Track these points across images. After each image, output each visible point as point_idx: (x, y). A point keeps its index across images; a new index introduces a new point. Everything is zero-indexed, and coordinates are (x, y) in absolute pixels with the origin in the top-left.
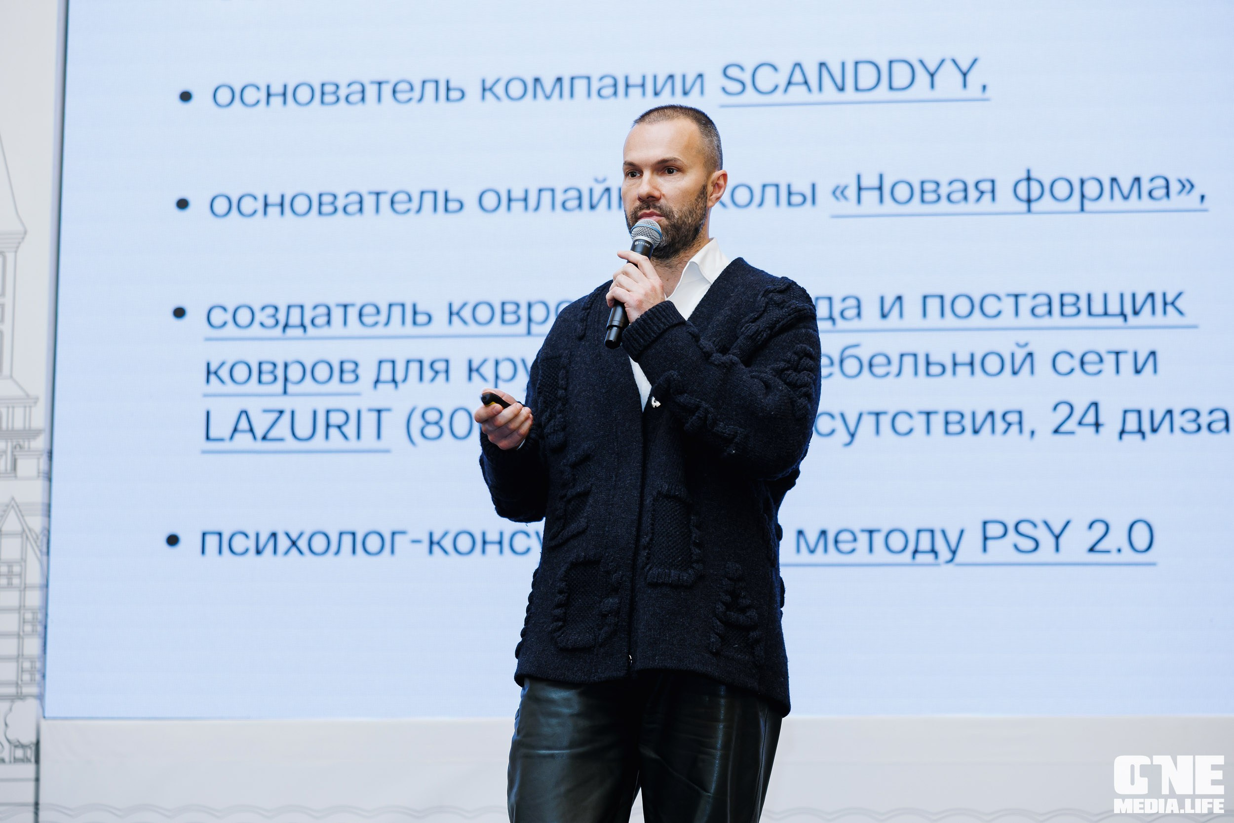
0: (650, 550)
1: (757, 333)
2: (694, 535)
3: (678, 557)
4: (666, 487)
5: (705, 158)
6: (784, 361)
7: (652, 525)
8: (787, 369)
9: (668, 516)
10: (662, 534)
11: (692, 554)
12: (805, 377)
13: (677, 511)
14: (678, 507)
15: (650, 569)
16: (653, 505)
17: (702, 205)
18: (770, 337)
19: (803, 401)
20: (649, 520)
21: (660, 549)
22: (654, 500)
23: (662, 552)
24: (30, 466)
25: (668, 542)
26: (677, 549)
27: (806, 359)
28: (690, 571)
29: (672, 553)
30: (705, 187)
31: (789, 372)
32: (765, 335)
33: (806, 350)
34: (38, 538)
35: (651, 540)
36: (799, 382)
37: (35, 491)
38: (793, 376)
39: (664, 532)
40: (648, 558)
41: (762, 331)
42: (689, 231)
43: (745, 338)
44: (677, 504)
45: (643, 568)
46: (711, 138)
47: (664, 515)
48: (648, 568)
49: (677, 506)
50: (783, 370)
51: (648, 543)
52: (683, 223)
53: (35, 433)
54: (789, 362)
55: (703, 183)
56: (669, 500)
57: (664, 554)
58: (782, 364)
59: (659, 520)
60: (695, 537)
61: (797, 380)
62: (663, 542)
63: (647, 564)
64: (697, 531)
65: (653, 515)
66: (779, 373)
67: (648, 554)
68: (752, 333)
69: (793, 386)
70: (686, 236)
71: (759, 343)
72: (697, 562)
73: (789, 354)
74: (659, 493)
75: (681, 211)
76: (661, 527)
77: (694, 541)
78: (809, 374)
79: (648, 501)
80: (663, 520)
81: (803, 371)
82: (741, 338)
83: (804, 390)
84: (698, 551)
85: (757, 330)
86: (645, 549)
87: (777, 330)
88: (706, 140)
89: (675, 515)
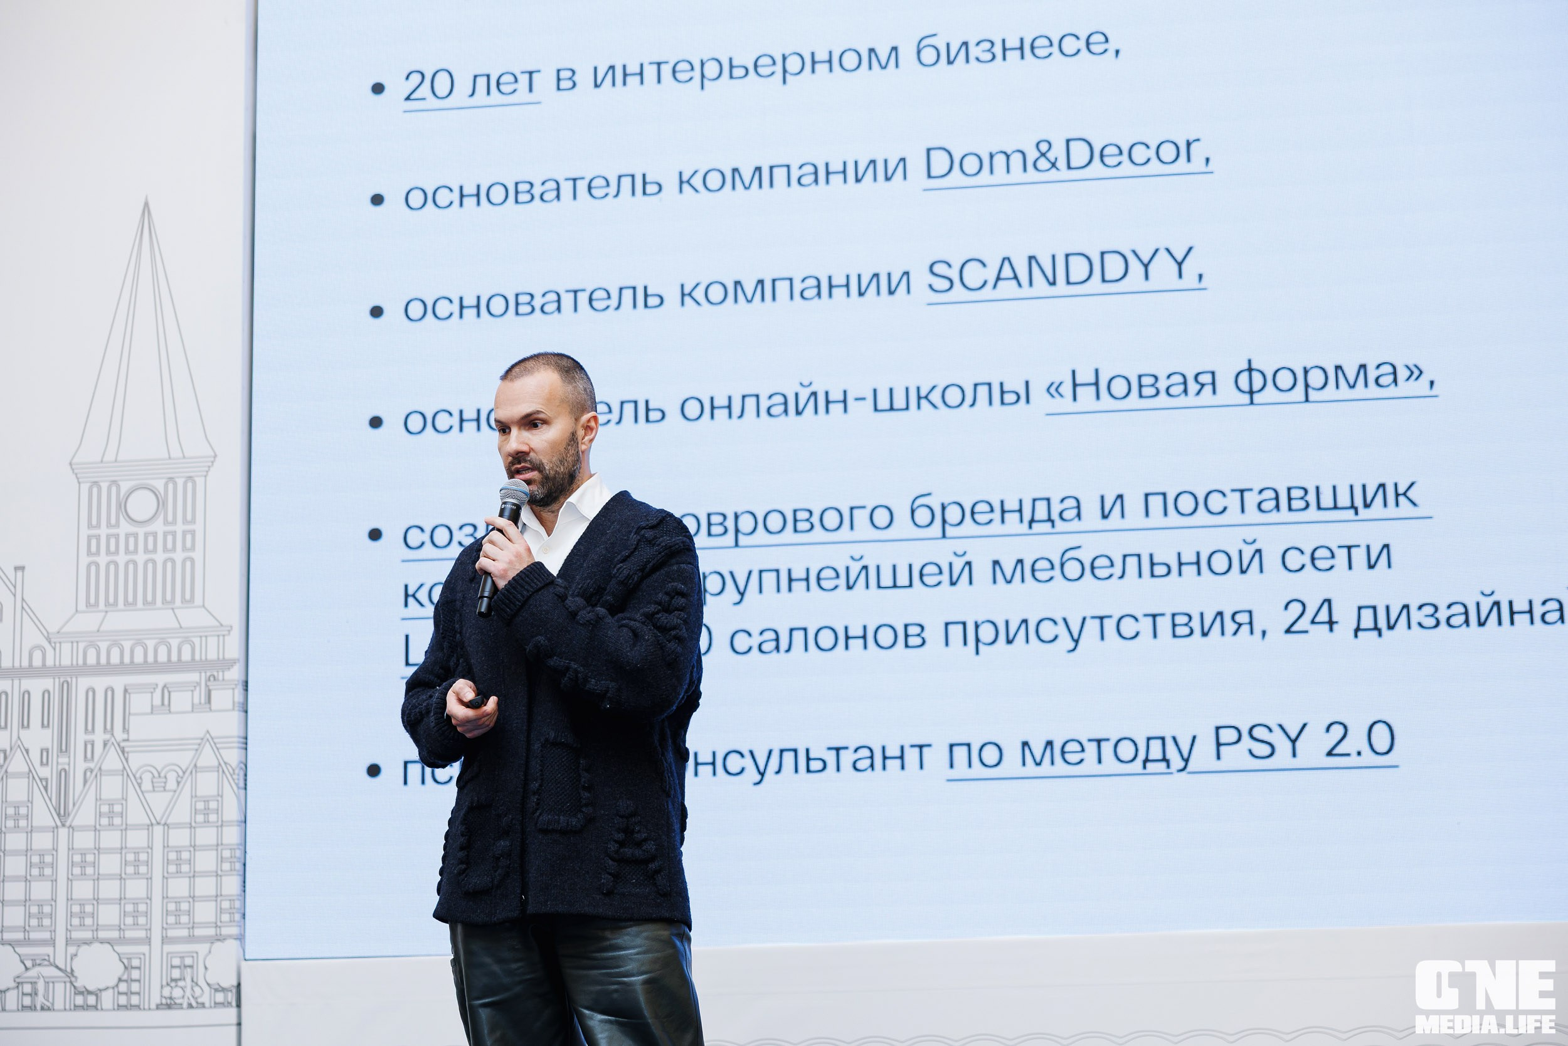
0: (539, 795)
1: (629, 577)
2: (583, 780)
3: (567, 803)
4: (552, 735)
5: (570, 406)
6: (656, 603)
7: (541, 771)
8: (657, 613)
9: (556, 763)
10: (551, 781)
11: (581, 798)
12: (674, 619)
13: (564, 757)
14: (566, 753)
15: (540, 814)
16: (541, 751)
17: (573, 452)
18: (642, 579)
19: (672, 645)
20: (538, 766)
21: (550, 795)
22: (542, 746)
23: (552, 798)
24: (226, 697)
25: (557, 789)
26: (565, 795)
27: (677, 598)
28: (579, 816)
29: (561, 799)
30: (574, 434)
31: (660, 615)
32: (636, 579)
33: (676, 589)
34: (234, 773)
35: (541, 786)
36: (668, 625)
37: (230, 725)
38: (664, 619)
39: (553, 779)
40: (538, 804)
41: (633, 575)
42: (563, 479)
43: (617, 583)
44: (564, 751)
45: (534, 813)
46: (574, 384)
47: (552, 762)
48: (538, 814)
49: (564, 752)
50: (653, 614)
51: (538, 789)
52: (556, 473)
53: (232, 663)
54: (659, 604)
55: (571, 430)
56: (557, 747)
57: (554, 801)
58: (652, 608)
59: (548, 766)
60: (584, 782)
61: (667, 623)
62: (552, 789)
63: (537, 809)
64: (586, 774)
65: (541, 761)
66: (650, 617)
67: (538, 799)
68: (624, 578)
69: (663, 629)
70: (562, 485)
71: (631, 587)
72: (586, 805)
73: (660, 595)
74: (547, 740)
75: (551, 462)
76: (549, 774)
77: (584, 785)
78: (680, 615)
79: (537, 746)
80: (552, 767)
81: (674, 611)
82: (613, 581)
83: (673, 633)
84: (587, 794)
85: (629, 574)
86: (534, 794)
87: (646, 572)
88: (570, 388)
89: (563, 762)
